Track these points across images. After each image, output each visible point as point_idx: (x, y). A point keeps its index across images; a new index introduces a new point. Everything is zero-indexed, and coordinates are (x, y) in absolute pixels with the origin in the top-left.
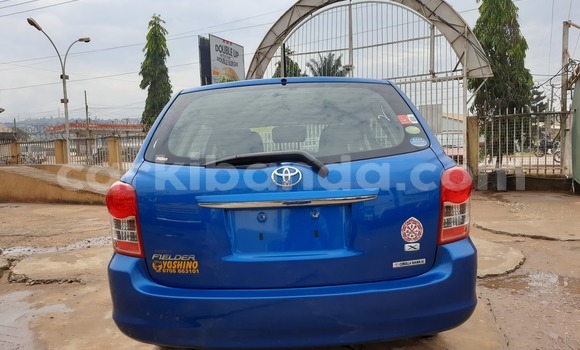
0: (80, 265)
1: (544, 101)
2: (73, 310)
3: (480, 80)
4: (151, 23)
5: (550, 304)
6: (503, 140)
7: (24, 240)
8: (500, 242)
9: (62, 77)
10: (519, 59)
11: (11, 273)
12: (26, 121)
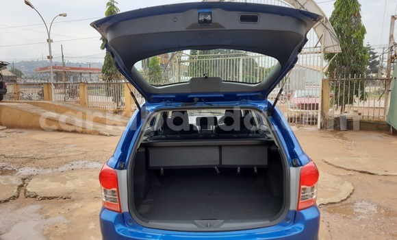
0: (70, 186)
1: (377, 59)
2: (69, 221)
3: (332, 55)
4: (108, 4)
5: (367, 227)
6: (346, 95)
7: (30, 161)
8: (339, 175)
9: (48, 41)
10: (360, 40)
11: (26, 190)
12: (20, 62)
